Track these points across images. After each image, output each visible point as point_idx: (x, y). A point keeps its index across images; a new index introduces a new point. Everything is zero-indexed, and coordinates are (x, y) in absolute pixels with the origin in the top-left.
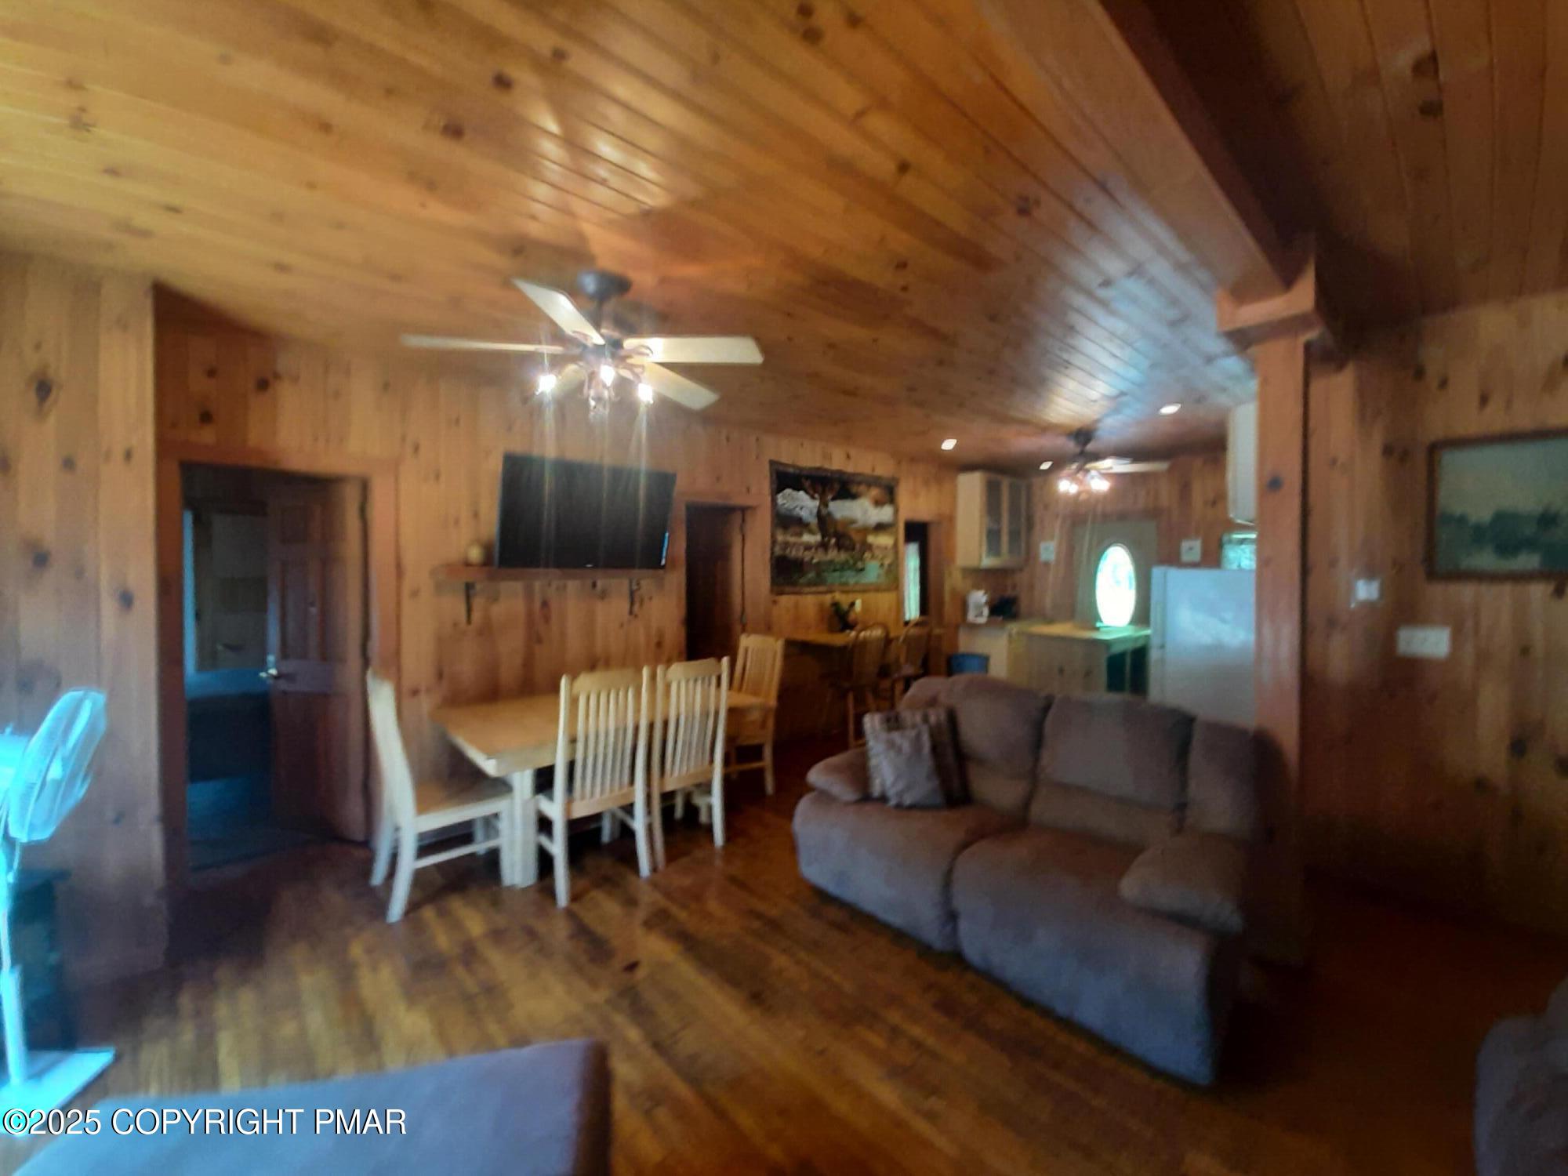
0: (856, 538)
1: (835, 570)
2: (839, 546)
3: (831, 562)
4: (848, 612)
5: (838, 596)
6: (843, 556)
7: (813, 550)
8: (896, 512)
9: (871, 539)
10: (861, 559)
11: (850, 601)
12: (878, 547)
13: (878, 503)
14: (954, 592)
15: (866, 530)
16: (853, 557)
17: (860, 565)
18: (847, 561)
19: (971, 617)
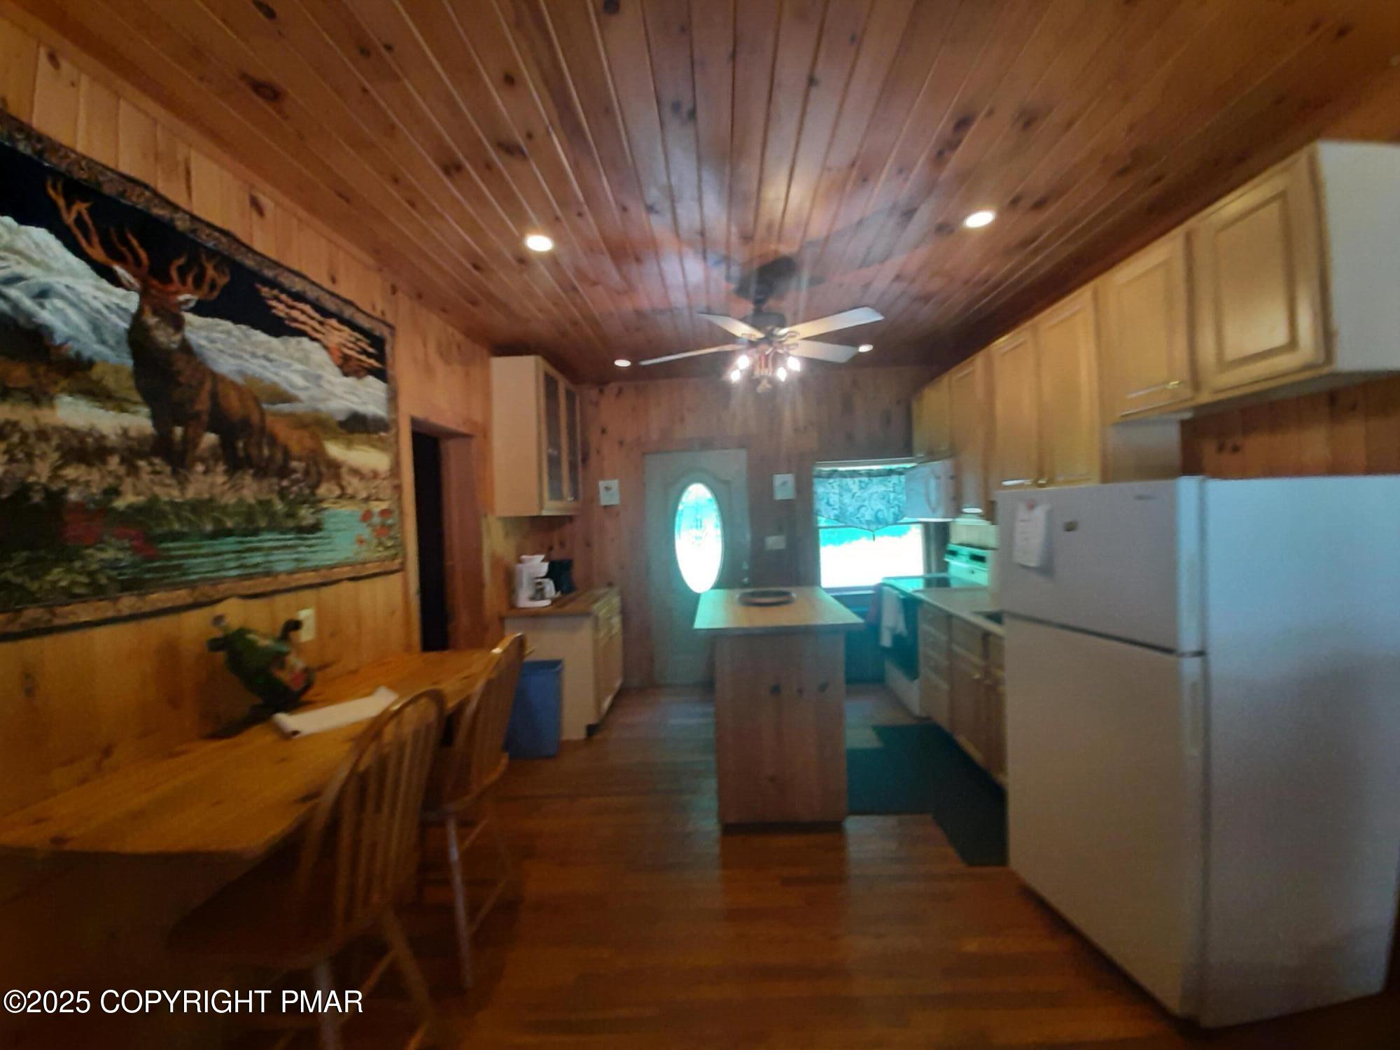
0: (295, 441)
1: (221, 533)
2: (235, 462)
3: (200, 507)
4: (279, 658)
5: (234, 613)
6: (251, 489)
7: (114, 462)
8: (393, 398)
9: (334, 450)
10: (314, 502)
11: (283, 618)
12: (356, 472)
13: (348, 367)
14: (497, 562)
15: (318, 425)
16: (282, 494)
17: (306, 515)
18: (265, 504)
19: (524, 600)
